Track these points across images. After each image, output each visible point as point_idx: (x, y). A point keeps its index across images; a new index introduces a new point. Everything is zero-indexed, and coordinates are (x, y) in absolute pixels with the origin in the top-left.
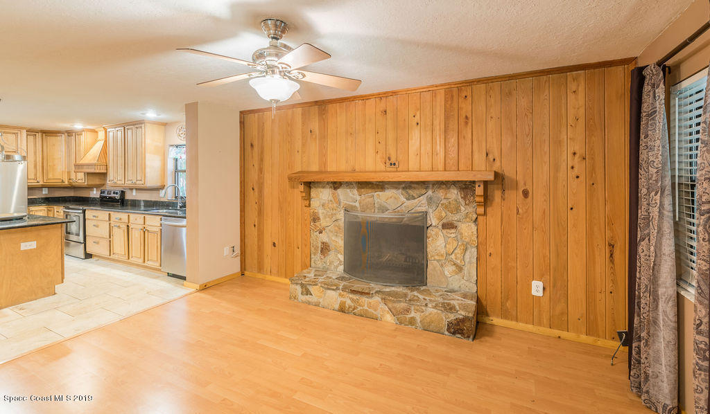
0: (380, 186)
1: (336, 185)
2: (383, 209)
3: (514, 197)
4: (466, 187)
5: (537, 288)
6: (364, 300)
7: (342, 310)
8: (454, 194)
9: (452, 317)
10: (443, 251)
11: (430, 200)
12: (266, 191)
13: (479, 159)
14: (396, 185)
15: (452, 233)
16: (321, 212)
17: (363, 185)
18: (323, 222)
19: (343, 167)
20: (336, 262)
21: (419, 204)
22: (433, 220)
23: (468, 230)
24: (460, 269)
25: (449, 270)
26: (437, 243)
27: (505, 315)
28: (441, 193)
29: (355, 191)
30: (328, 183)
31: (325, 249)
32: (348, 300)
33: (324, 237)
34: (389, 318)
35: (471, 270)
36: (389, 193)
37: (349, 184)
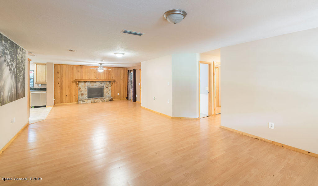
0: (95, 82)
1: (85, 82)
2: (95, 86)
3: (116, 83)
4: (110, 82)
5: (118, 94)
6: (96, 100)
7: (92, 102)
8: (108, 83)
9: (110, 99)
10: (106, 91)
11: (104, 84)
12: (64, 84)
13: (111, 78)
14: (98, 82)
15: (107, 89)
16: (81, 87)
17: (91, 82)
18: (82, 89)
19: (87, 78)
20: (85, 96)
21: (102, 84)
22: (104, 87)
23: (110, 88)
24: (109, 94)
25: (107, 94)
26: (105, 90)
27: (115, 98)
28: (106, 83)
29: (90, 83)
30: (83, 81)
31: (82, 94)
32: (93, 101)
33: (82, 92)
34: (101, 101)
35: (110, 93)
36: (97, 83)
37: (88, 82)
